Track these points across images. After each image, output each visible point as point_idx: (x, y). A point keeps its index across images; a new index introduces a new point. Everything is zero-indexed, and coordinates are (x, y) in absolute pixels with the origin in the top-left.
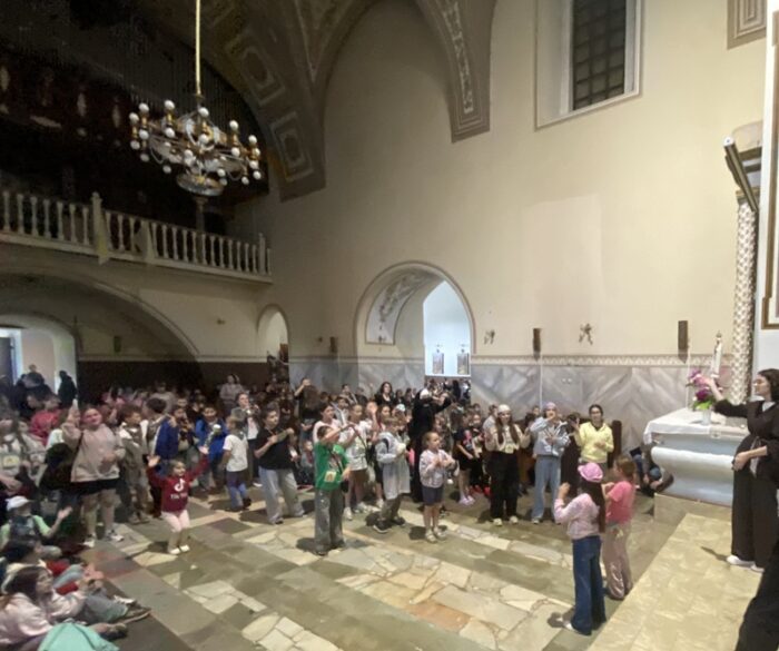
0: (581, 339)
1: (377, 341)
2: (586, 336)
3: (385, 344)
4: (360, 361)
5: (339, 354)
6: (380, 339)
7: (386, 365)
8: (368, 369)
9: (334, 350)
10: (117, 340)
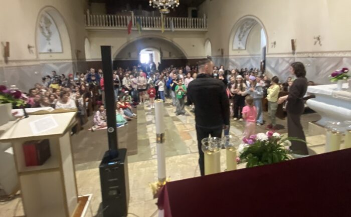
0: (315, 43)
2: (318, 42)
3: (241, 50)
4: (230, 57)
6: (239, 48)
8: (234, 60)
9: (222, 53)
10: (170, 53)
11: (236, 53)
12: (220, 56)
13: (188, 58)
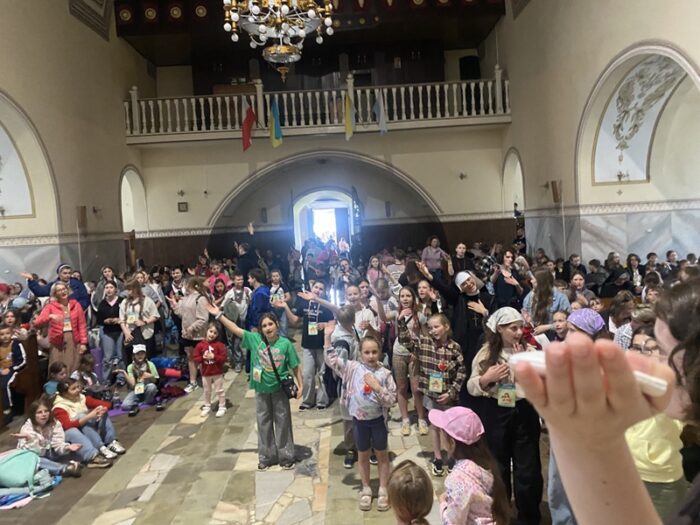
1: (616, 179)
3: (631, 182)
4: (582, 212)
5: (563, 204)
6: (620, 176)
7: (629, 214)
8: (598, 223)
9: (556, 197)
10: (388, 205)
11: (610, 195)
12: (549, 209)
13: (442, 220)
